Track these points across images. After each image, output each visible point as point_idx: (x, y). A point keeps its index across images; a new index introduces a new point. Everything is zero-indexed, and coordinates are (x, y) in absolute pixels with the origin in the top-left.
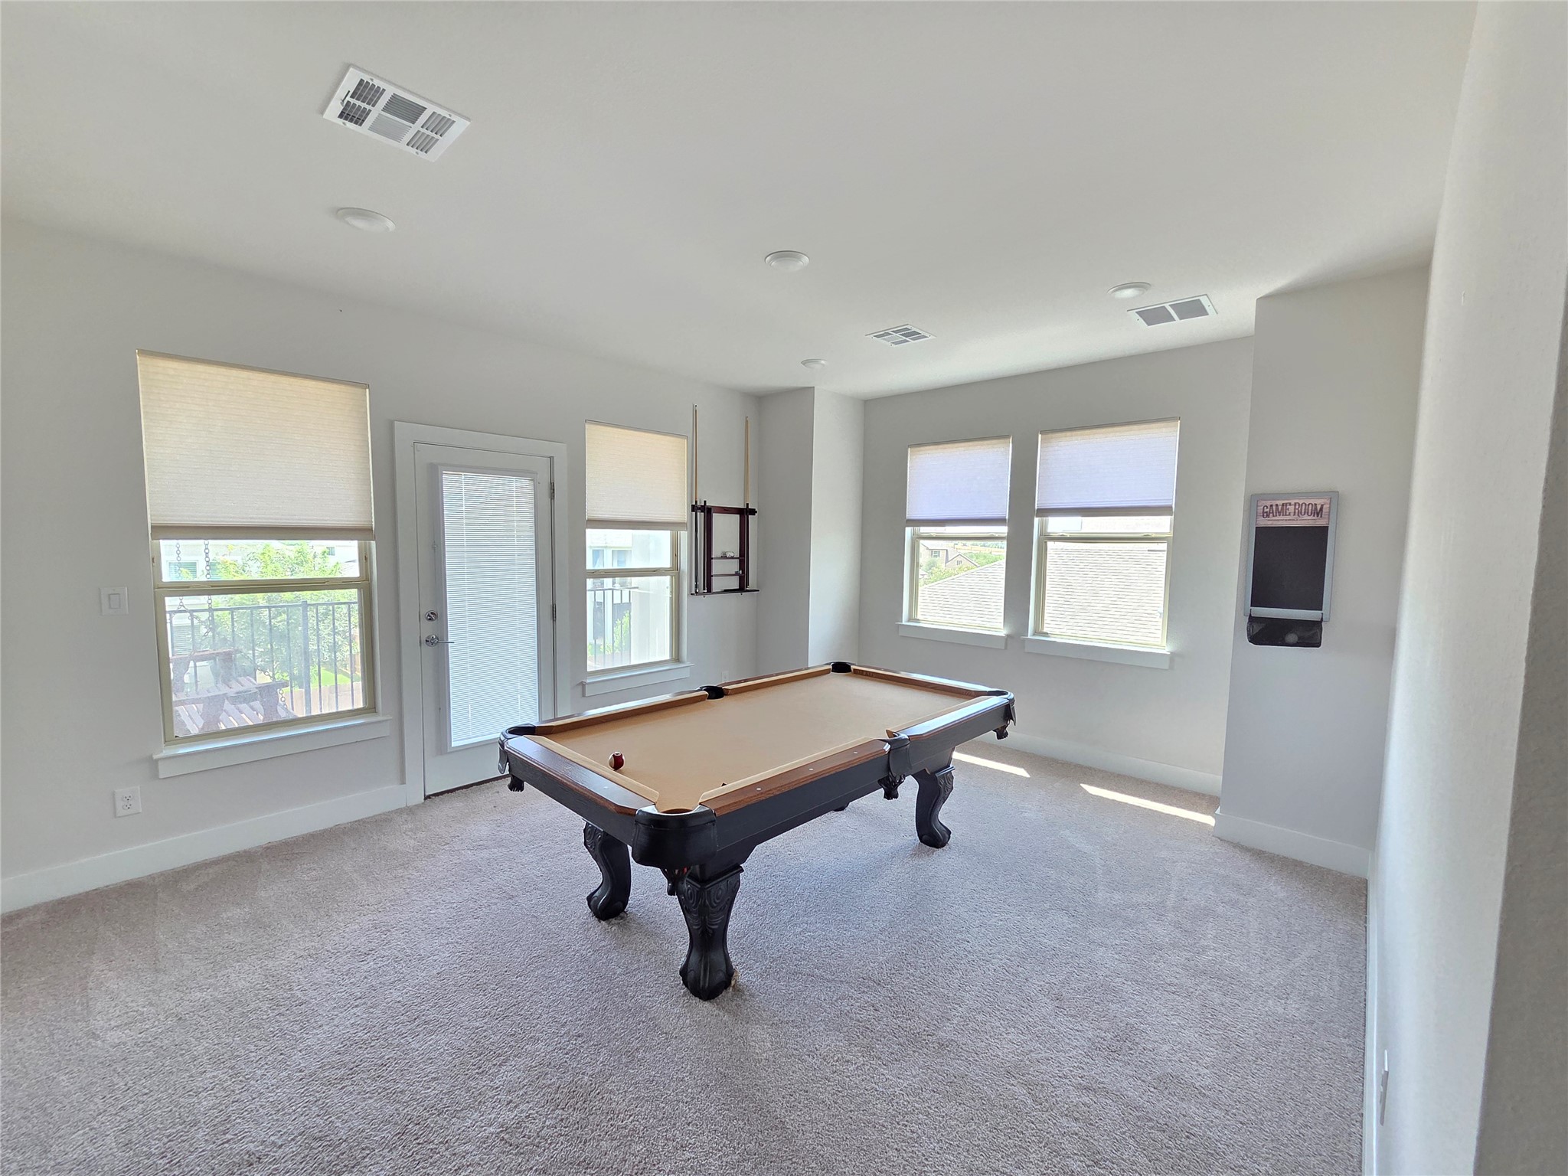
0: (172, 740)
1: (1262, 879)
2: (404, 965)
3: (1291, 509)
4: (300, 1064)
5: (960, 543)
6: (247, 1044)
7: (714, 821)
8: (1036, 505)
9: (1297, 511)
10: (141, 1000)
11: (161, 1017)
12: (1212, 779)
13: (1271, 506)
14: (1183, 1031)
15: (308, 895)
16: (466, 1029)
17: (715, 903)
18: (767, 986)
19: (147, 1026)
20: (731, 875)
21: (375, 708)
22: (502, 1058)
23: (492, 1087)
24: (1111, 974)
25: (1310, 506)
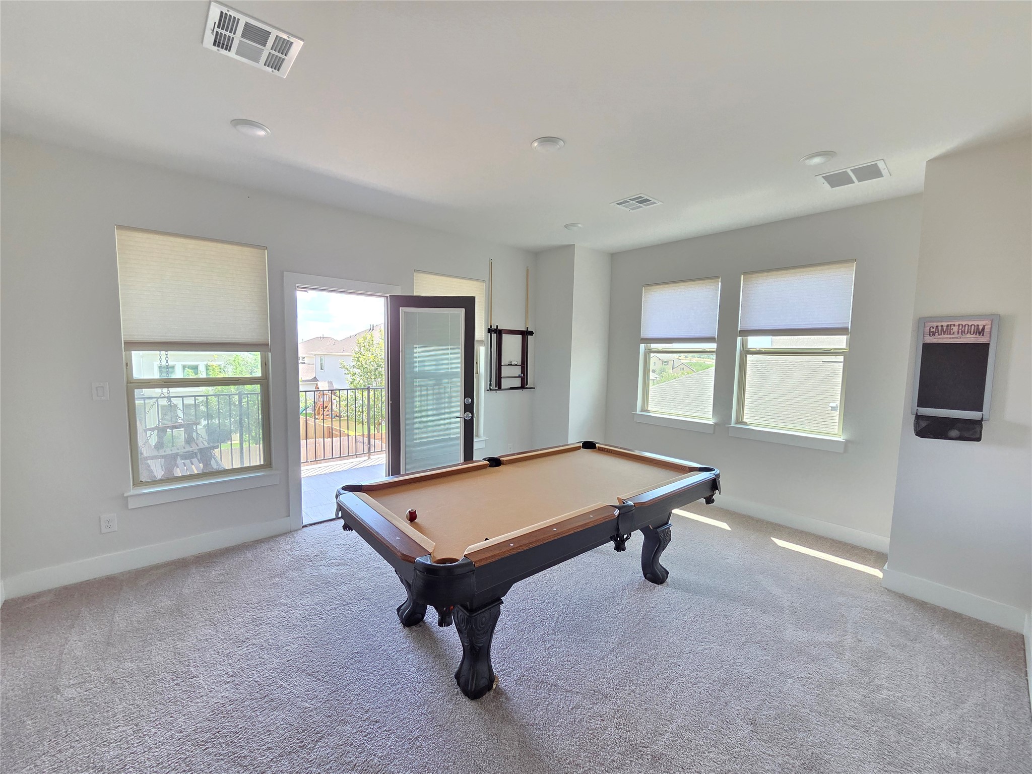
0: (137, 483)
1: (925, 627)
2: (266, 652)
3: (955, 329)
4: (182, 726)
5: (683, 356)
6: (151, 707)
7: (474, 570)
8: (739, 328)
9: (960, 331)
10: (93, 666)
11: (102, 680)
12: (881, 540)
13: (937, 327)
14: (863, 765)
15: (215, 593)
16: (298, 708)
17: (480, 627)
18: (520, 691)
19: (92, 686)
20: (493, 607)
21: (271, 465)
22: (319, 735)
23: (308, 759)
24: (797, 704)
25: (973, 327)
